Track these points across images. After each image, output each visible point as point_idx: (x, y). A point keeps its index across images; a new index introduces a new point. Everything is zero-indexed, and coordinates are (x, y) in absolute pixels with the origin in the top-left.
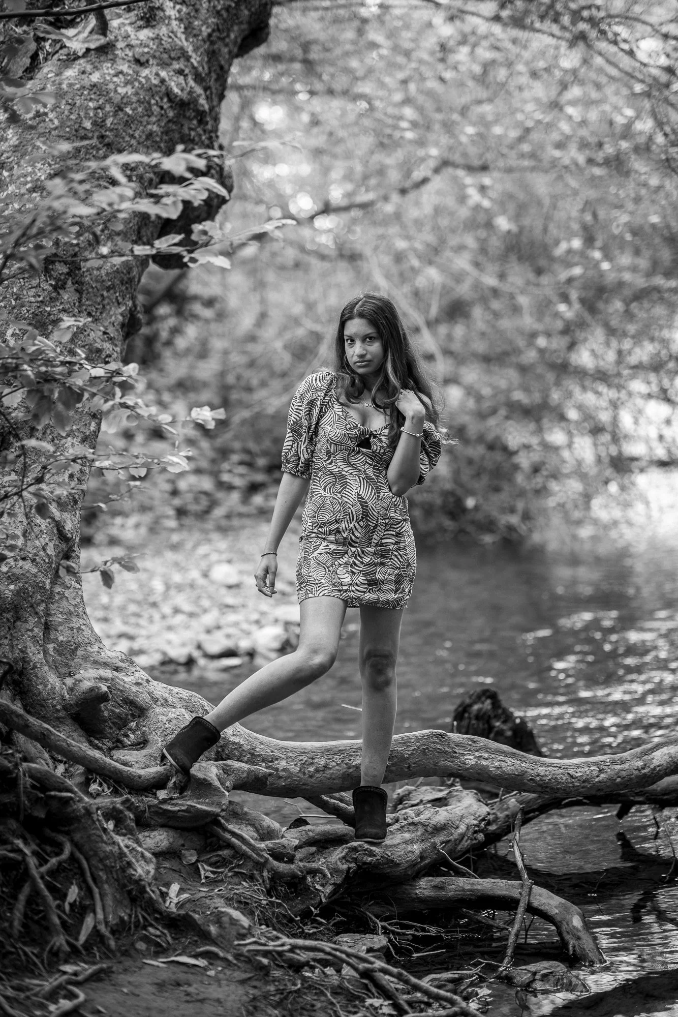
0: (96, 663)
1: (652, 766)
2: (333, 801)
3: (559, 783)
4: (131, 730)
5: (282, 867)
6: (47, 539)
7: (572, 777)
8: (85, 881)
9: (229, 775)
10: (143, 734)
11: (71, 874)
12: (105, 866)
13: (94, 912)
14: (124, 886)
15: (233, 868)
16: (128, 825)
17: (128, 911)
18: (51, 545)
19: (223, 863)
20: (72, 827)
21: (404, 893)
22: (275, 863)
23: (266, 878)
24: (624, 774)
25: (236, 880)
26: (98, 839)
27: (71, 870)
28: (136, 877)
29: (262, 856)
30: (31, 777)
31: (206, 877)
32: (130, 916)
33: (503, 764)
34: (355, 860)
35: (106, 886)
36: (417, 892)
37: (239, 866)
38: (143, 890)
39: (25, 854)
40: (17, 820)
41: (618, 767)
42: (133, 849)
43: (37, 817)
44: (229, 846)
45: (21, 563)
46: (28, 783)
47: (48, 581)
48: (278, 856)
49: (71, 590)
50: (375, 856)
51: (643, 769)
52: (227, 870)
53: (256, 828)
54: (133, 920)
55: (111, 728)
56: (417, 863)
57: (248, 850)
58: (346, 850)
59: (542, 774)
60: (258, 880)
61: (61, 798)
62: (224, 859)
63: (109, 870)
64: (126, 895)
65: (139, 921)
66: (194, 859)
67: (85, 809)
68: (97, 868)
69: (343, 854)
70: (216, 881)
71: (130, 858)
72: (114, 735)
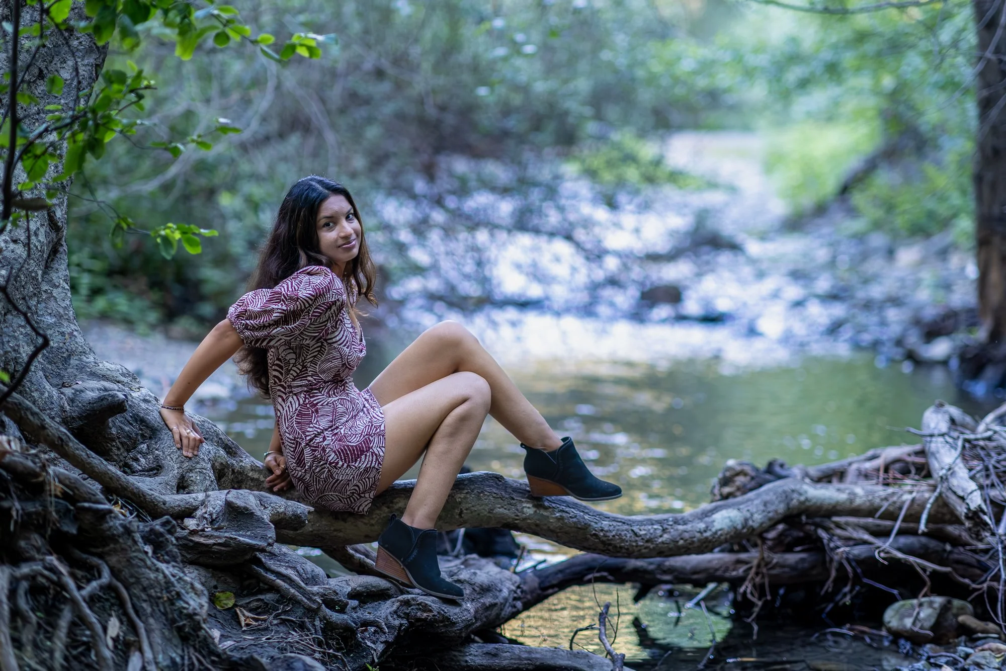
0: (94, 375)
1: (714, 530)
2: (358, 555)
3: (623, 541)
4: (141, 453)
5: (335, 617)
6: (39, 223)
7: (636, 534)
8: (126, 614)
9: (265, 508)
10: (157, 458)
11: (107, 605)
12: (149, 596)
13: (141, 650)
14: (173, 621)
15: (279, 614)
16: (171, 551)
17: (180, 652)
18: (42, 230)
19: (266, 609)
20: (107, 549)
21: (452, 660)
22: (327, 611)
23: (319, 629)
24: (686, 535)
25: (282, 628)
26: (141, 564)
27: (107, 600)
28: (190, 610)
29: (314, 601)
30: (60, 482)
31: (247, 625)
32: (182, 658)
33: (564, 515)
34: (407, 615)
35: (151, 621)
36: (467, 658)
37: (285, 612)
38: (197, 627)
39: (61, 573)
40: (43, 536)
41: (681, 527)
42: (180, 578)
43: (67, 533)
44: (273, 588)
45: (12, 246)
46: (58, 490)
47: (40, 272)
48: (331, 603)
49: (60, 290)
50: (431, 611)
51: (705, 531)
52: (271, 617)
53: (298, 572)
54: (186, 662)
55: (119, 449)
56: (473, 624)
57: (297, 593)
58: (398, 604)
59: (606, 529)
60: (309, 630)
61: (98, 510)
62: (267, 604)
63: (154, 601)
64: (175, 633)
65: (193, 664)
66: (230, 604)
67: (124, 526)
68: (138, 598)
69: (395, 608)
70: (259, 630)
71: (178, 587)
72: (122, 458)
